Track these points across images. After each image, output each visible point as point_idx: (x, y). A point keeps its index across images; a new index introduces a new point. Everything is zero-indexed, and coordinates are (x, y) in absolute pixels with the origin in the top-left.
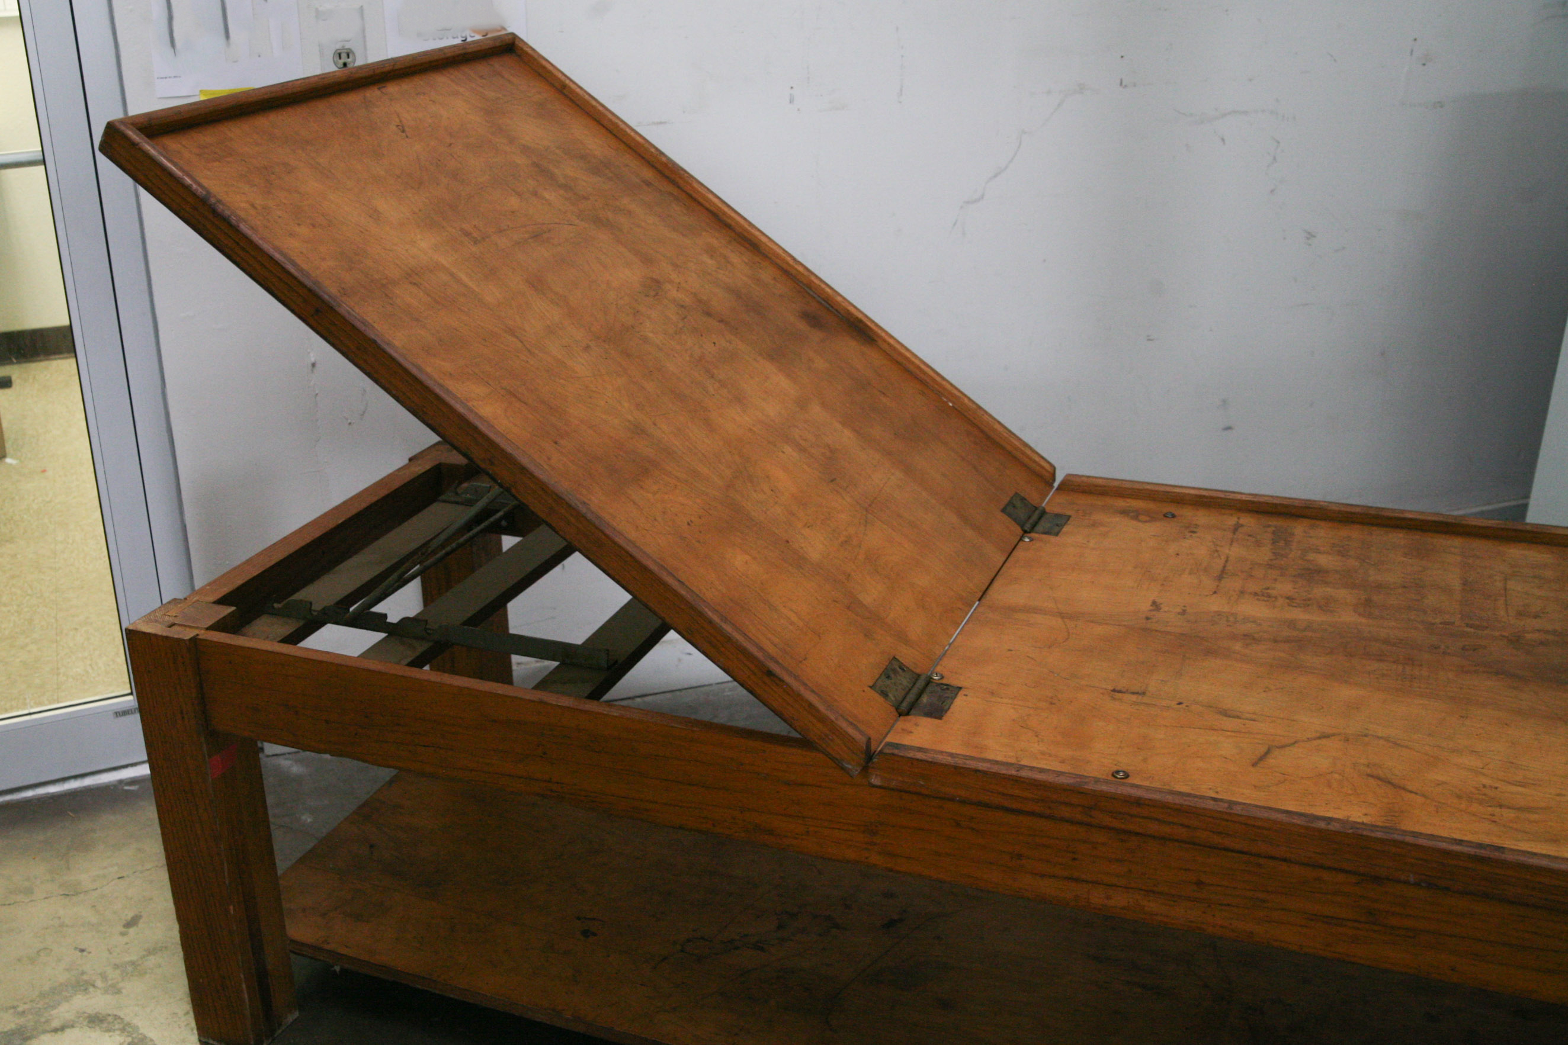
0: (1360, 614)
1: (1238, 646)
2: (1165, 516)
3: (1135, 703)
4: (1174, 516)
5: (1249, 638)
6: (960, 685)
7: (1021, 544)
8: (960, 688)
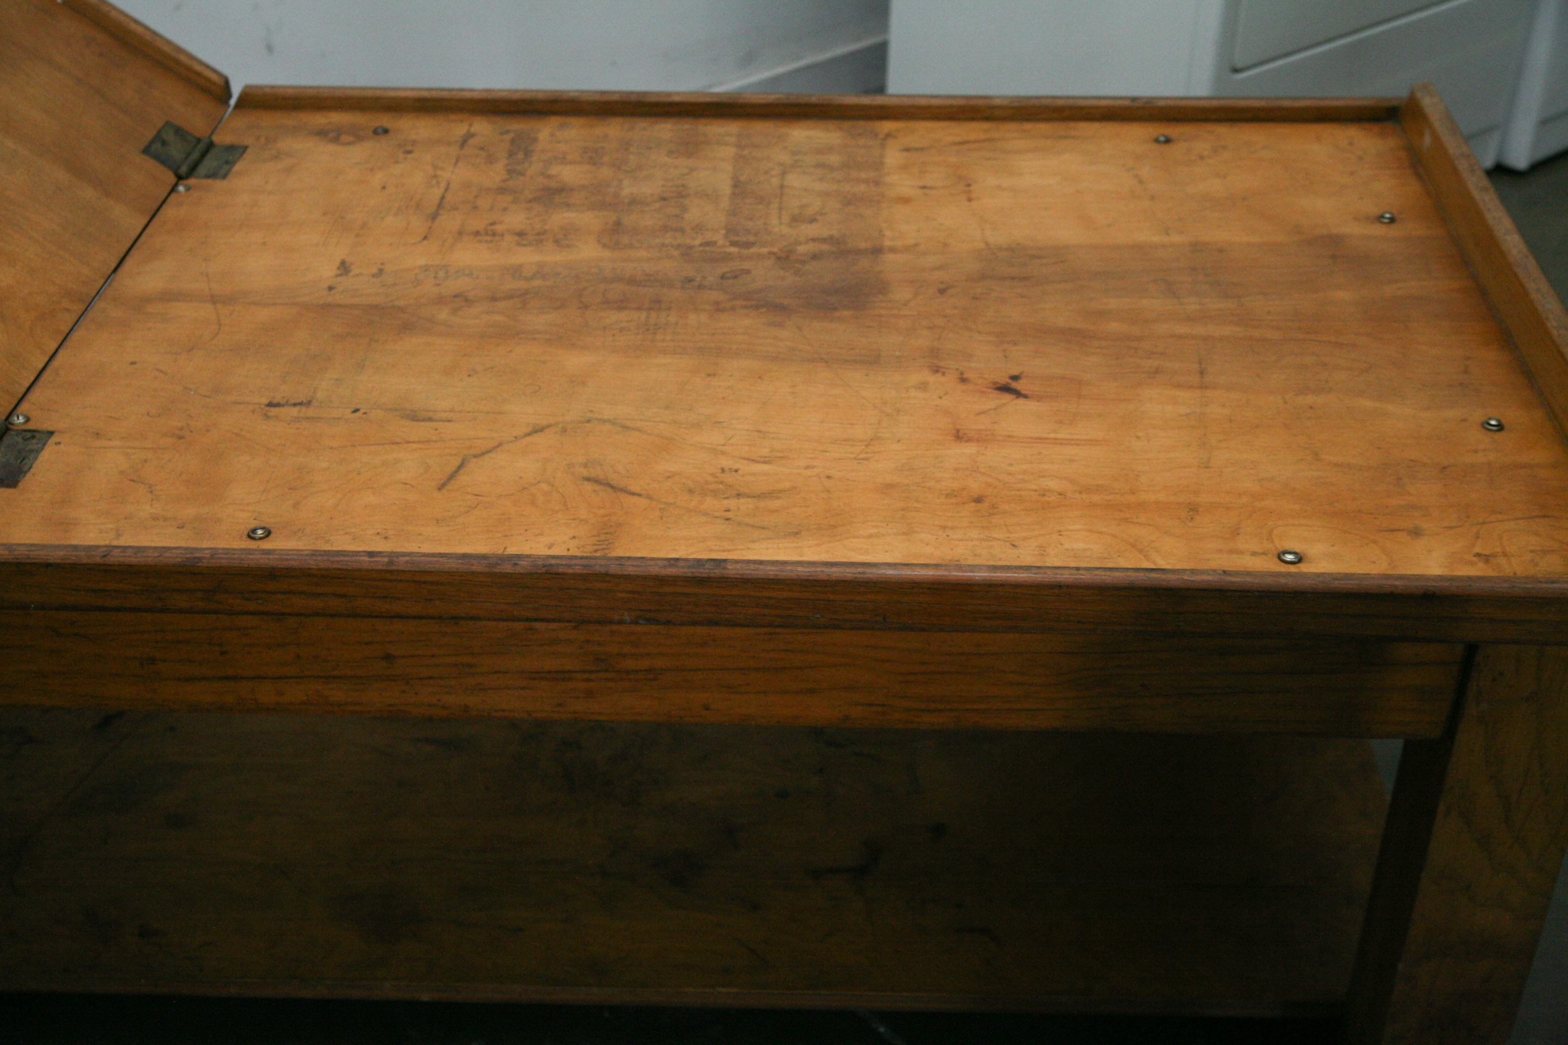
0: (604, 246)
1: (443, 314)
2: (375, 132)
3: (297, 419)
4: (386, 131)
5: (462, 300)
6: (50, 429)
7: (173, 197)
8: (51, 433)
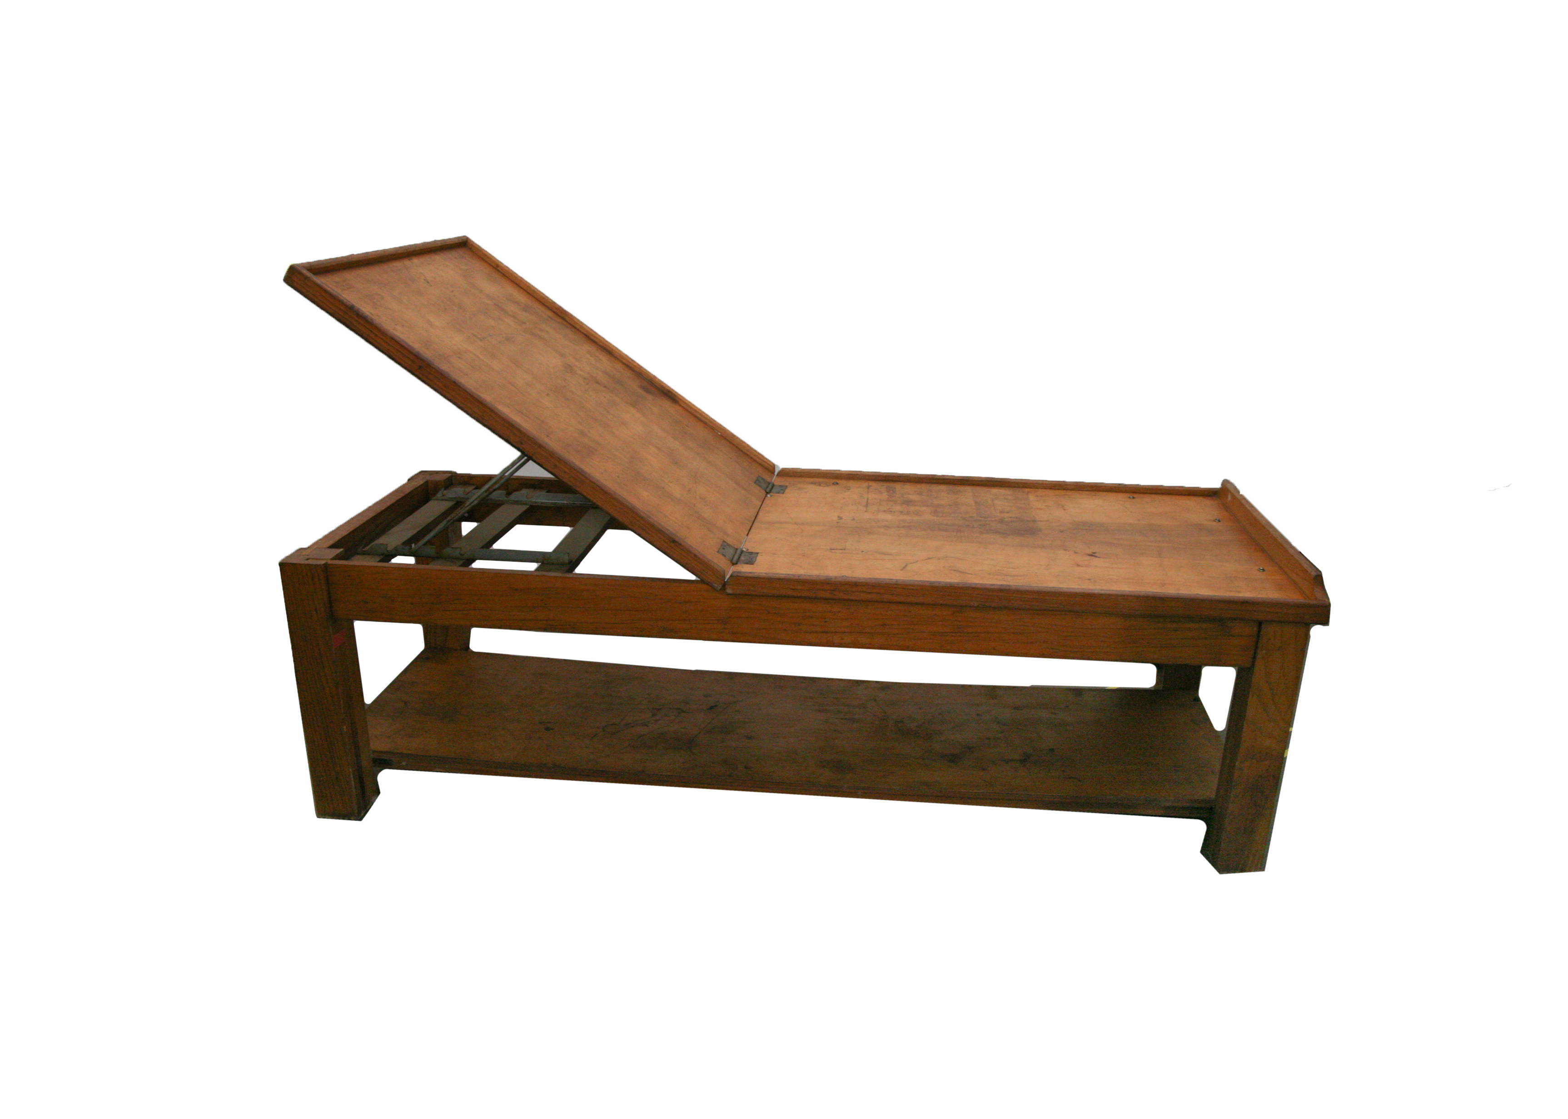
0: (934, 516)
1: (882, 530)
2: (833, 484)
3: (842, 553)
4: (837, 484)
5: (887, 527)
6: (757, 552)
7: (766, 498)
